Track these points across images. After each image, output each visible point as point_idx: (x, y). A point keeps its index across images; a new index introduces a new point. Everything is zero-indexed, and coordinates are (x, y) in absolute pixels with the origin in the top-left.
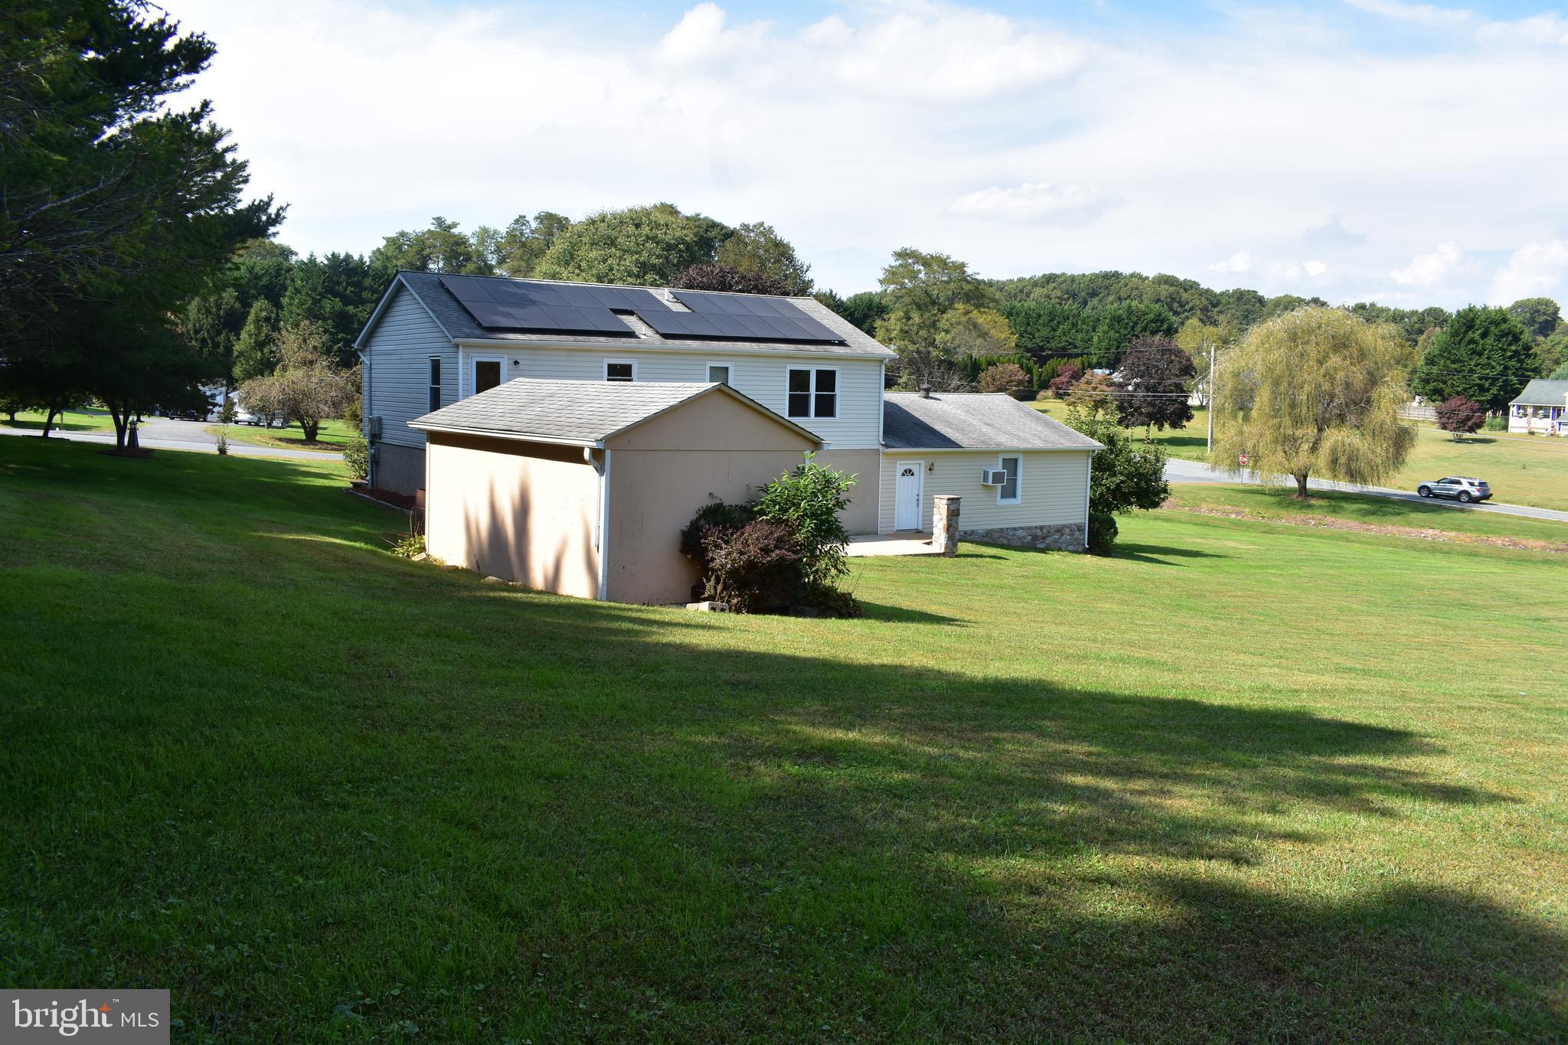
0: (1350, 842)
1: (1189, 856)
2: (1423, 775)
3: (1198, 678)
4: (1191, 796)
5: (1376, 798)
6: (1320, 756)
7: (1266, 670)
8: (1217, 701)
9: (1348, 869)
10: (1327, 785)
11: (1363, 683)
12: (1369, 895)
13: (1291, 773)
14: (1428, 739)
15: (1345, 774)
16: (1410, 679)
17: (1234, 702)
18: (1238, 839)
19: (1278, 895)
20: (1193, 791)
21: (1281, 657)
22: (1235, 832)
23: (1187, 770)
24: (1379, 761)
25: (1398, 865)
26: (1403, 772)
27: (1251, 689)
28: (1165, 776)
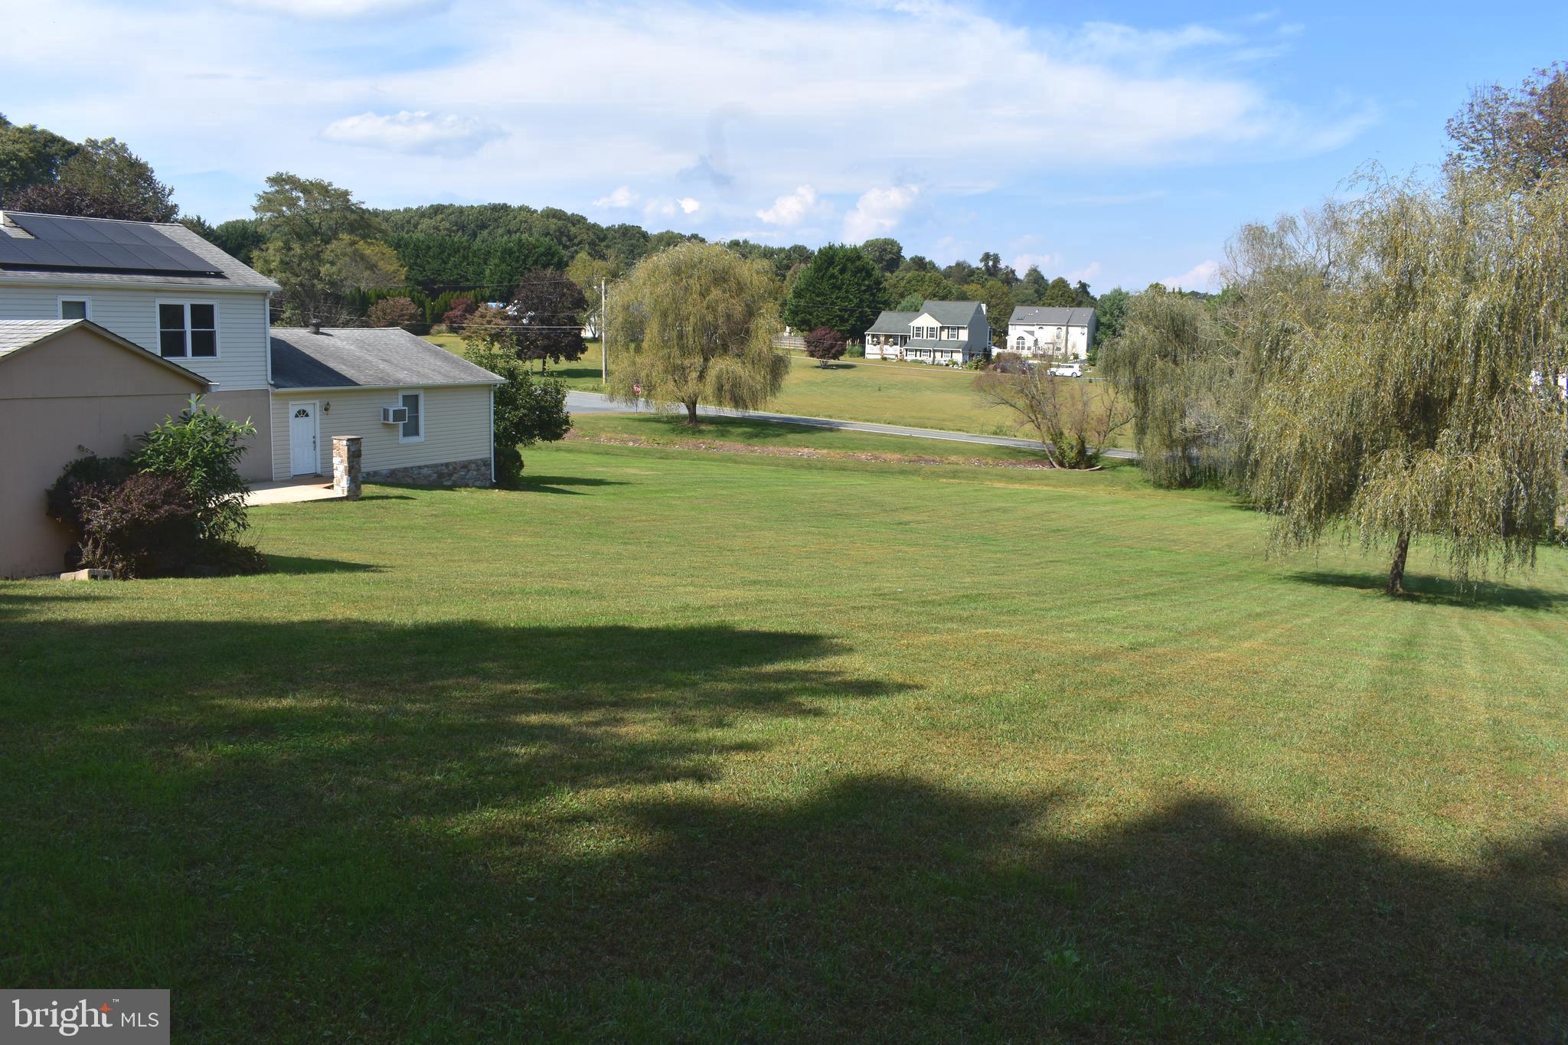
0: (793, 745)
1: (655, 780)
2: (839, 673)
3: (622, 603)
4: (644, 721)
5: (806, 701)
6: (749, 666)
7: (682, 589)
8: (645, 623)
9: (798, 770)
10: (762, 694)
11: (768, 594)
12: (821, 791)
13: (727, 686)
14: (836, 640)
15: (775, 682)
16: (807, 586)
17: (662, 624)
18: (696, 757)
19: (743, 805)
20: (643, 716)
21: (692, 576)
22: (691, 751)
23: (635, 695)
24: (801, 666)
25: (839, 761)
26: (822, 672)
27: (674, 609)
28: (614, 705)
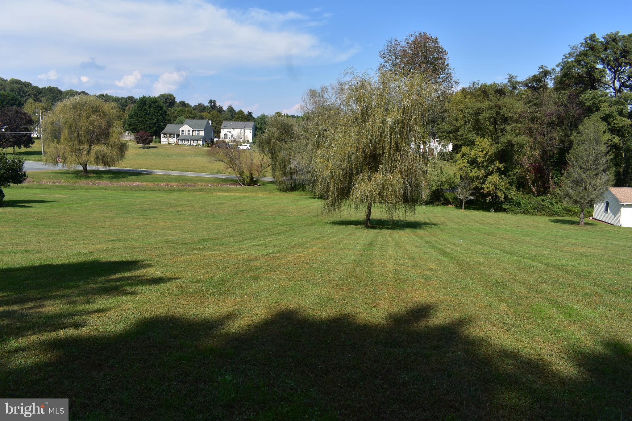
0: (120, 307)
1: (55, 330)
2: (144, 276)
3: (49, 254)
4: (53, 305)
5: (129, 289)
6: (104, 276)
7: (78, 246)
8: (59, 262)
9: (121, 318)
10: (109, 288)
11: (118, 245)
12: (130, 326)
13: (94, 286)
14: (144, 262)
15: (115, 282)
16: (136, 240)
17: (67, 262)
18: (75, 317)
19: (95, 335)
20: (54, 302)
21: (84, 240)
22: (74, 315)
23: (50, 294)
24: (128, 274)
25: (139, 312)
26: (137, 276)
27: (73, 255)
28: (40, 299)
